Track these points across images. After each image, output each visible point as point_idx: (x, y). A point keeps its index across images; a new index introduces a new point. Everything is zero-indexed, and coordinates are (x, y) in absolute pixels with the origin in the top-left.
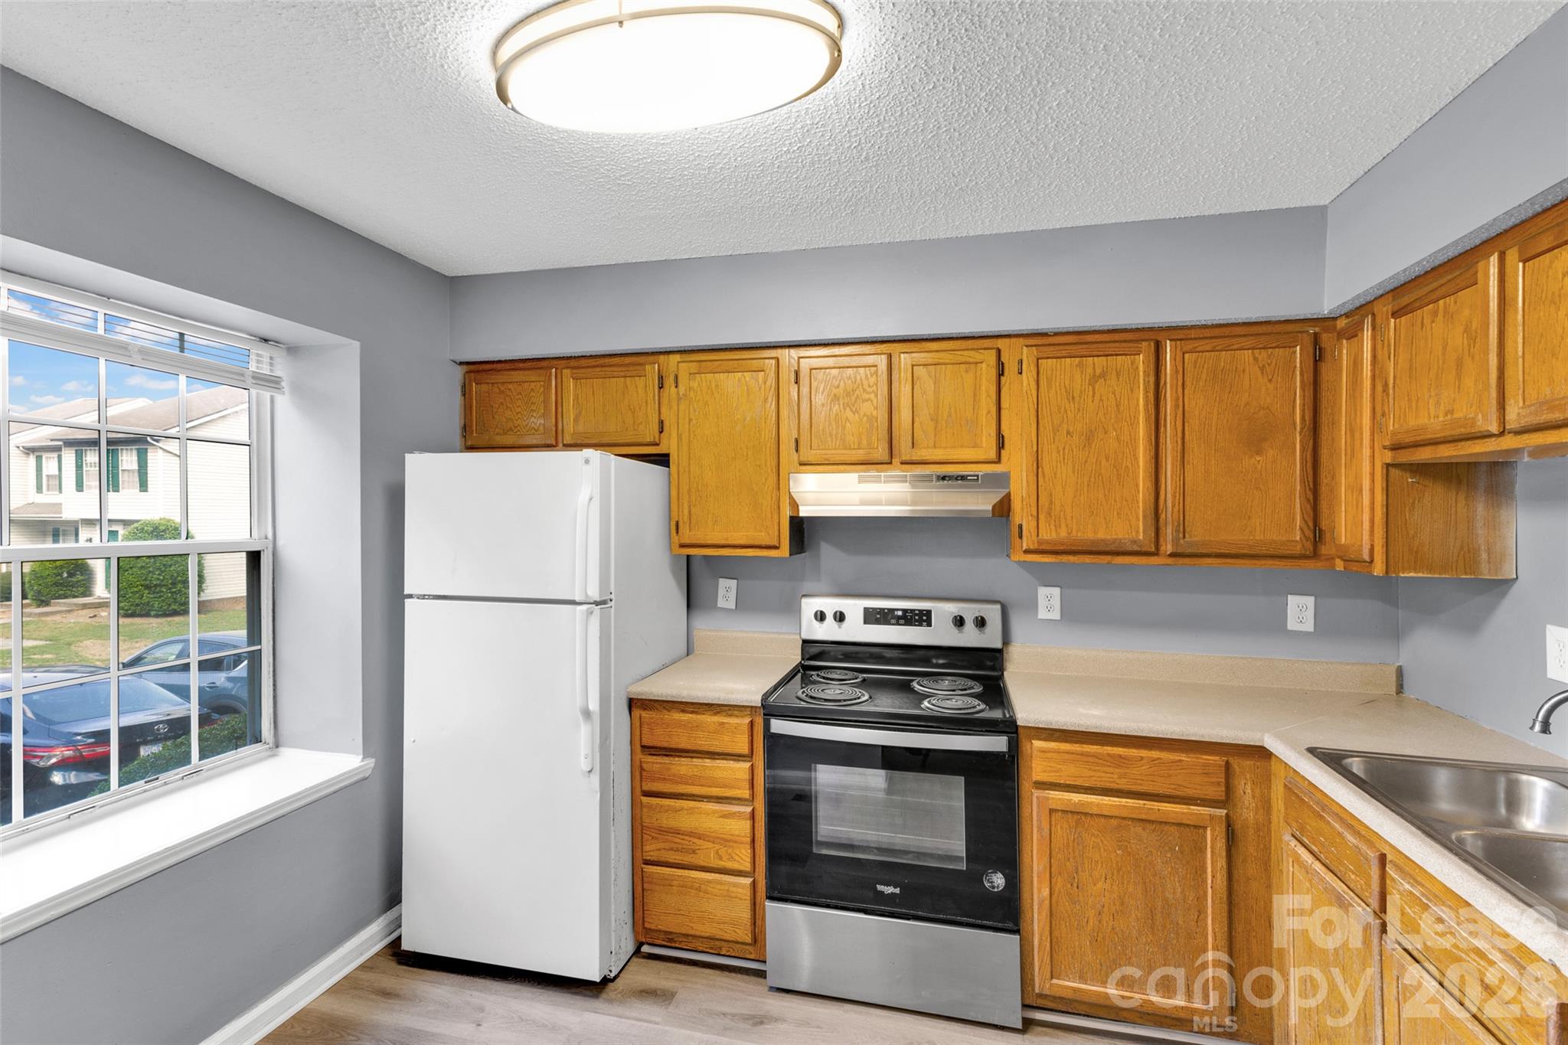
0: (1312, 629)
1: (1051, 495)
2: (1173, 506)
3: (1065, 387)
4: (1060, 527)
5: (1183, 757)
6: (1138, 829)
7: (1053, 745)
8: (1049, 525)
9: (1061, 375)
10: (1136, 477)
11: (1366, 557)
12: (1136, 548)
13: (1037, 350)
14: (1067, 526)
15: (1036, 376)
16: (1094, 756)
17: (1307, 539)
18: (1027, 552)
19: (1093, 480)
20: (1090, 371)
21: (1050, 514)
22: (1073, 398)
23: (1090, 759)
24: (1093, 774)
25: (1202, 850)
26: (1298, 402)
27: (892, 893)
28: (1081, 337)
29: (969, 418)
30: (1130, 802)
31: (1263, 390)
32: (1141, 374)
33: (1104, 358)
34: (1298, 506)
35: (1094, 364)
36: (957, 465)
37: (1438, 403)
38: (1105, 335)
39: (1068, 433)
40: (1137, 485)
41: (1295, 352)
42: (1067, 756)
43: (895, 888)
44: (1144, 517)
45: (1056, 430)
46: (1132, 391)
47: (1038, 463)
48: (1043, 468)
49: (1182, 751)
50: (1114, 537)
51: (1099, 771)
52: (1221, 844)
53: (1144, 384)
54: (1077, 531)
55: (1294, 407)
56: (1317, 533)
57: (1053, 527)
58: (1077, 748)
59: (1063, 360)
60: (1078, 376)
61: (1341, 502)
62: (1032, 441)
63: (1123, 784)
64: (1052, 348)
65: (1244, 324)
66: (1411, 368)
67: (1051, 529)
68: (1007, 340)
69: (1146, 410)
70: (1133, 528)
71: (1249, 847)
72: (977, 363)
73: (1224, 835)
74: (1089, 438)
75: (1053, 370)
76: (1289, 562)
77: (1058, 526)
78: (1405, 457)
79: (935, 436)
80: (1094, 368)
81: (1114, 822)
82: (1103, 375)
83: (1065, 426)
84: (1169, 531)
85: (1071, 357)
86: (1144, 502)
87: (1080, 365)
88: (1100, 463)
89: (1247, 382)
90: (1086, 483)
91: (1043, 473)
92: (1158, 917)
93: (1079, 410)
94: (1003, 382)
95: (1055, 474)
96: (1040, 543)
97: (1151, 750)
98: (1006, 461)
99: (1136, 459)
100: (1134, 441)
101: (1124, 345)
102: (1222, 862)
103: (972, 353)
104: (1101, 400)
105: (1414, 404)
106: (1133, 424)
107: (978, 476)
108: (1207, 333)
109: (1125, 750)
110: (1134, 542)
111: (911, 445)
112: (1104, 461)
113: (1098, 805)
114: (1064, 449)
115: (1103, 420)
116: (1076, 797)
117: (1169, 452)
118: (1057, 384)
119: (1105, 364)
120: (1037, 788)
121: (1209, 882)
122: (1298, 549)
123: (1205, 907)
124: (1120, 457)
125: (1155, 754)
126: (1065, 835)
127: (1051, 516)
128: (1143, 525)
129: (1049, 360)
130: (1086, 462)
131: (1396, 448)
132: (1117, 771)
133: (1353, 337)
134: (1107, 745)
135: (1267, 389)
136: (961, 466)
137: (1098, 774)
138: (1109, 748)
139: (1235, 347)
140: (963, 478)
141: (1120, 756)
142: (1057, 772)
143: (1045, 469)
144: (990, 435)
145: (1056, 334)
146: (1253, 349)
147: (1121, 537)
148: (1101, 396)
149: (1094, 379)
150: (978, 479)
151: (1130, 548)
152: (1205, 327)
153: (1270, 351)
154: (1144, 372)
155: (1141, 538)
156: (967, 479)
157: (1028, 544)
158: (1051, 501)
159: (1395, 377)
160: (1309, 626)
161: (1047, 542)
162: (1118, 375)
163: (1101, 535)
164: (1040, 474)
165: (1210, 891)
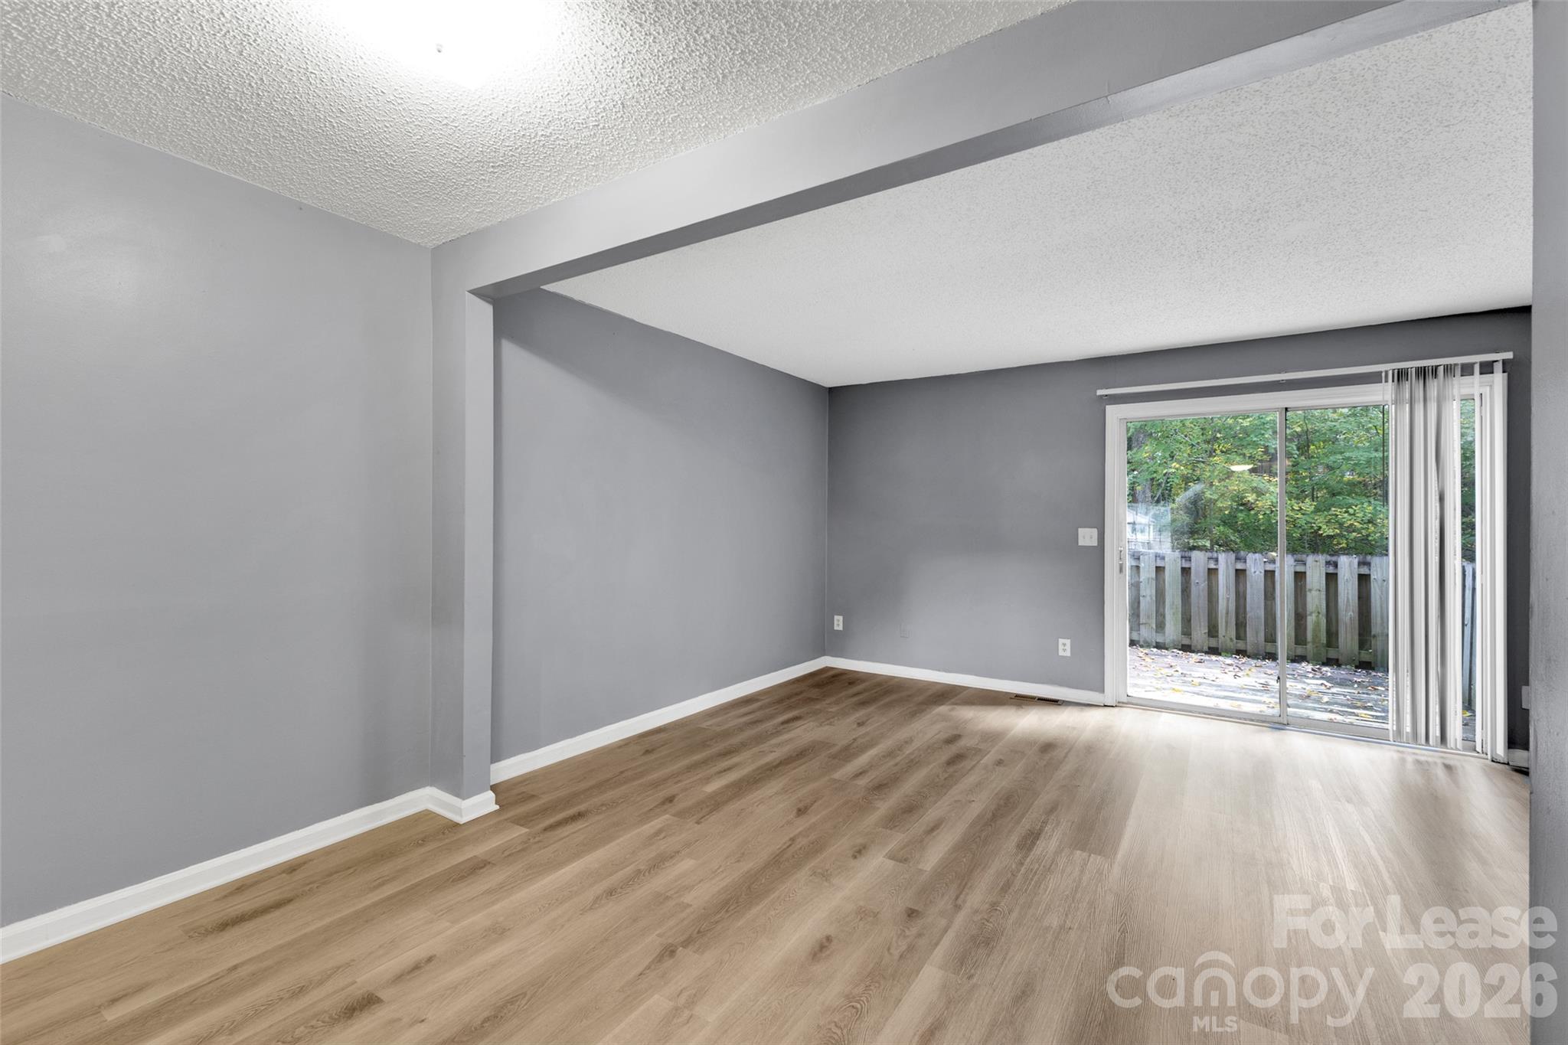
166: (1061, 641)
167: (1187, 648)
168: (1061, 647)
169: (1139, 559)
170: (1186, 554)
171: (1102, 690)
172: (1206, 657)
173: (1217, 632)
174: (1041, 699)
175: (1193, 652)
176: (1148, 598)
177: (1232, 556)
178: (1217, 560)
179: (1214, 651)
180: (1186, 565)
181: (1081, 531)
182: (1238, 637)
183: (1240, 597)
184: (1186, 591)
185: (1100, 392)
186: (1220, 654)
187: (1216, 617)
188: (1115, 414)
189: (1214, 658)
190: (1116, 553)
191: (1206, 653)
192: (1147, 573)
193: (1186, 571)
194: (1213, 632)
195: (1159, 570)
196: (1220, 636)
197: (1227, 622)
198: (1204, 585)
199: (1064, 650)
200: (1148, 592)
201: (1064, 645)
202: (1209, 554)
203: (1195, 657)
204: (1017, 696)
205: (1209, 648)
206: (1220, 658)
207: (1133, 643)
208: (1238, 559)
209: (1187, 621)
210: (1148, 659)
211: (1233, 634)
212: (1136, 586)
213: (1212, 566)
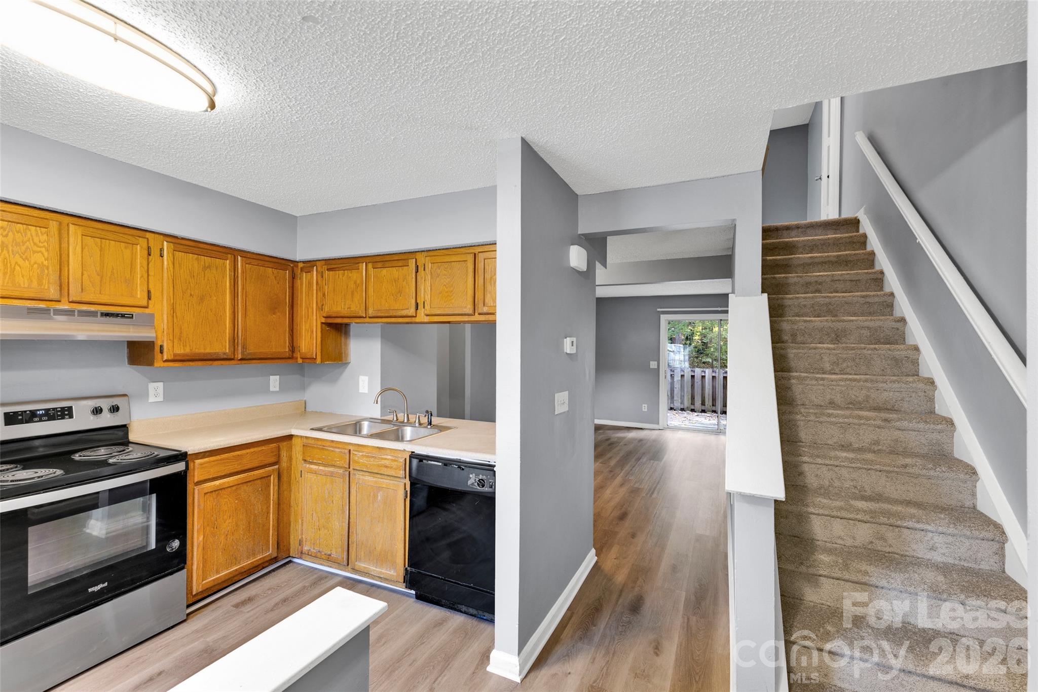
0: (278, 390)
1: (181, 329)
2: (242, 336)
3: (189, 269)
4: (186, 346)
5: (263, 448)
6: (245, 487)
7: (206, 460)
8: (180, 345)
9: (186, 262)
10: (225, 322)
11: (315, 357)
12: (225, 357)
13: (173, 245)
14: (190, 346)
15: (172, 260)
16: (227, 459)
17: (290, 351)
18: (166, 361)
19: (204, 321)
20: (202, 263)
21: (180, 339)
22: (194, 276)
23: (225, 461)
24: (226, 468)
25: (269, 486)
26: (287, 294)
27: (101, 588)
28: (197, 244)
29: (127, 278)
30: (242, 476)
31: (276, 287)
32: (228, 270)
33: (210, 258)
34: (287, 336)
35: (204, 260)
36: (116, 307)
37: (345, 305)
38: (209, 246)
39: (191, 295)
40: (225, 325)
41: (286, 273)
42: (213, 463)
43: (103, 583)
44: (229, 341)
45: (184, 293)
46: (223, 277)
47: (173, 310)
48: (176, 313)
49: (262, 445)
50: (214, 351)
51: (228, 465)
52: (276, 480)
53: (229, 275)
54: (196, 349)
55: (286, 296)
56: (293, 349)
57: (182, 347)
58: (218, 457)
59: (188, 254)
60: (196, 265)
61: (303, 336)
62: (170, 297)
63: (239, 468)
64: (182, 247)
65: (268, 256)
66: (334, 290)
67: (181, 348)
68: (153, 235)
69: (230, 288)
70: (223, 347)
71: (284, 478)
72: (133, 244)
73: (277, 476)
74: (202, 299)
75: (182, 258)
76: (283, 361)
77: (185, 346)
78: (330, 321)
79: (101, 286)
80: (205, 262)
81: (234, 488)
82: (209, 267)
83: (189, 291)
84: (240, 348)
85: (192, 254)
86: (229, 334)
87: (197, 259)
88: (208, 313)
89: (270, 282)
90: (200, 323)
91: (176, 316)
92: (252, 524)
93: (197, 283)
94: (150, 259)
95: (183, 317)
96: (175, 355)
97: (250, 449)
98: (152, 306)
99: (225, 312)
100: (225, 302)
101: (221, 254)
102: (276, 488)
103: (130, 237)
104: (208, 280)
105: (335, 303)
106: (224, 294)
107: (132, 315)
108: (255, 257)
109: (240, 452)
110: (225, 354)
111: (80, 290)
112: (210, 311)
113: (228, 482)
114: (189, 303)
115: (209, 290)
116: (217, 483)
117: (240, 310)
118: (185, 267)
119: (210, 261)
120: (196, 486)
121: (272, 498)
122: (287, 355)
123: (270, 510)
124: (218, 310)
125: (252, 450)
126: (211, 504)
127: (181, 340)
128: (229, 345)
129: (180, 253)
130: (200, 311)
131: (326, 317)
132: (236, 463)
133: (308, 272)
134: (231, 452)
135: (277, 287)
136: (120, 308)
137: (228, 467)
138: (233, 453)
139: (266, 266)
140: (123, 316)
141: (238, 455)
142: (208, 473)
143: (177, 314)
144: (143, 291)
145: (183, 239)
146: (272, 268)
147: (217, 351)
148: (208, 277)
149: (205, 268)
150: (133, 317)
151: (222, 357)
152: (253, 253)
153: (278, 270)
154: (229, 269)
155: (227, 351)
156: (124, 316)
157: (167, 357)
158: (181, 332)
159: (328, 292)
160: (277, 389)
161: (179, 355)
162: (217, 268)
163: (208, 350)
164: (175, 317)
165: (272, 502)
166: (643, 405)
167: (693, 410)
168: (643, 408)
169: (674, 371)
170: (693, 369)
171: (658, 424)
172: (700, 414)
173: (705, 403)
174: (636, 428)
175: (696, 412)
176: (677, 389)
177: (711, 370)
178: (705, 372)
179: (703, 411)
180: (693, 374)
181: (651, 362)
182: (713, 405)
183: (714, 388)
184: (693, 386)
185: (658, 310)
186: (706, 413)
187: (704, 397)
188: (664, 318)
189: (703, 414)
190: (664, 371)
191: (701, 412)
192: (677, 378)
193: (693, 377)
194: (703, 403)
195: (682, 376)
196: (706, 404)
197: (708, 399)
198: (700, 383)
199: (645, 409)
200: (677, 386)
201: (645, 407)
202: (702, 369)
203: (696, 414)
204: (627, 427)
205: (702, 410)
206: (706, 414)
207: (671, 409)
208: (713, 371)
209: (693, 398)
210: (677, 415)
211: (711, 404)
212: (672, 384)
213: (703, 375)
